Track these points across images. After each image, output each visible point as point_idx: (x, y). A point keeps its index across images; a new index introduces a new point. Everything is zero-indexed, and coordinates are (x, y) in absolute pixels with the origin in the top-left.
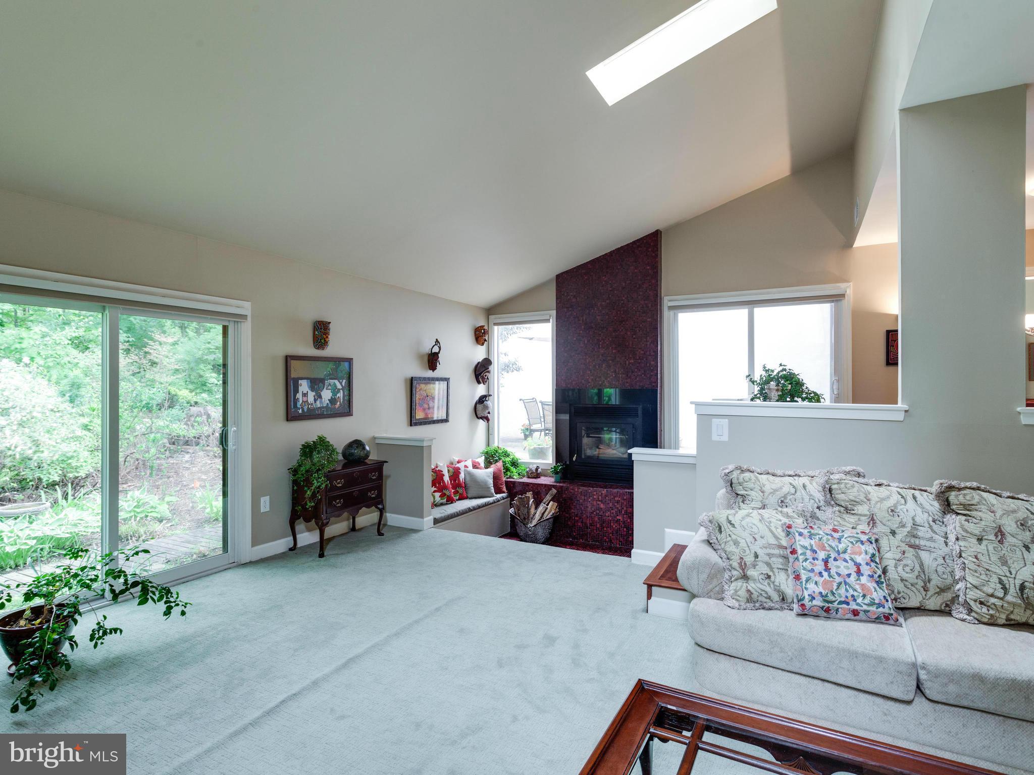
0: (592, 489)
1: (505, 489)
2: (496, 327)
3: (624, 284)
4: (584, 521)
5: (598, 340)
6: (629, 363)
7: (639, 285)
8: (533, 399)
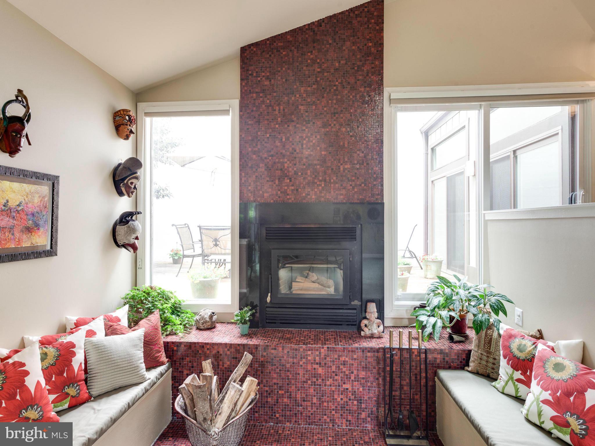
0: (304, 346)
1: (164, 358)
2: (148, 120)
3: (337, 64)
4: (293, 395)
5: (301, 137)
6: (344, 169)
7: (358, 66)
8: (185, 224)
